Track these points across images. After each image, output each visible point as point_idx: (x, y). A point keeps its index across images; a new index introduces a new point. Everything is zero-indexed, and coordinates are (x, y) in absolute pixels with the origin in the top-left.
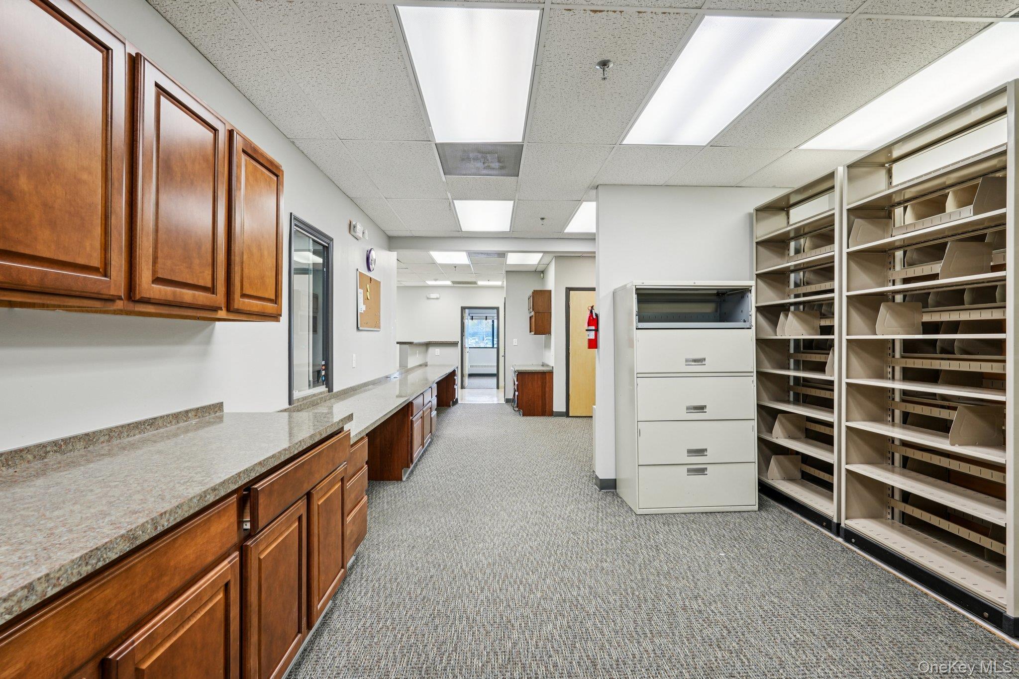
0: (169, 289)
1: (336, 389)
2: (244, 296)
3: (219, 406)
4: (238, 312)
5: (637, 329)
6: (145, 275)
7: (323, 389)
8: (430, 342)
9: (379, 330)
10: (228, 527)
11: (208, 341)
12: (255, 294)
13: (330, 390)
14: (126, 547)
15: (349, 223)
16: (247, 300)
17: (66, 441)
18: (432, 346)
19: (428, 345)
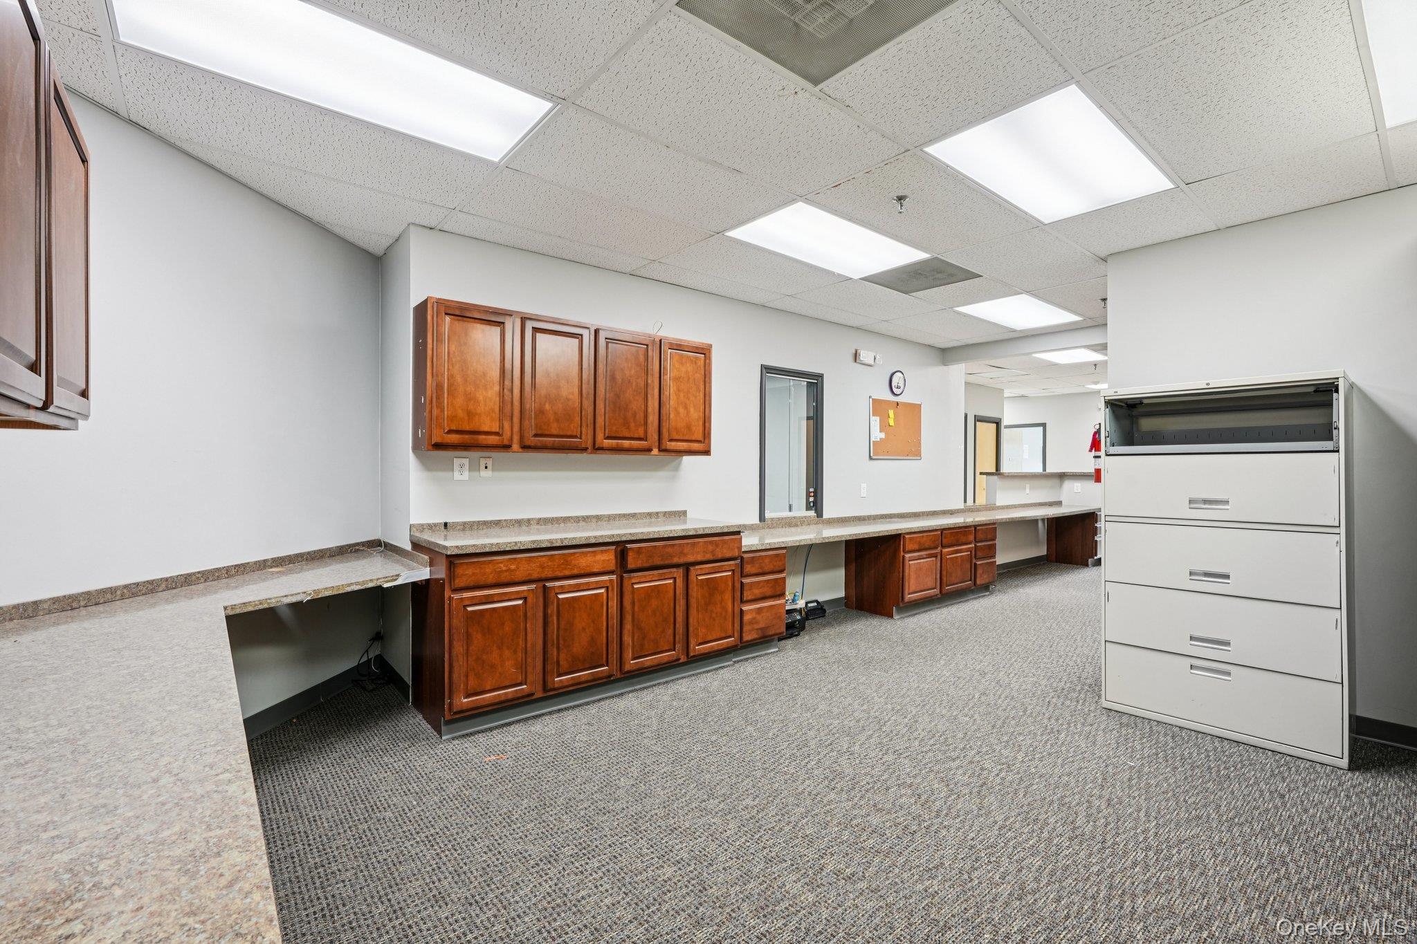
0: (615, 441)
1: (826, 515)
2: (671, 440)
3: (685, 513)
4: (666, 451)
5: (1107, 455)
6: (600, 436)
7: (812, 513)
8: (1064, 473)
9: (918, 458)
10: (608, 560)
11: (677, 469)
12: (681, 438)
13: (819, 514)
14: (549, 545)
15: (854, 352)
16: (673, 443)
17: (588, 517)
18: (1068, 479)
19: (1062, 476)
